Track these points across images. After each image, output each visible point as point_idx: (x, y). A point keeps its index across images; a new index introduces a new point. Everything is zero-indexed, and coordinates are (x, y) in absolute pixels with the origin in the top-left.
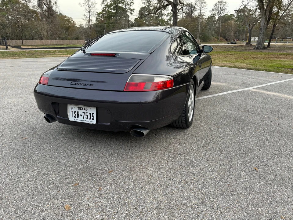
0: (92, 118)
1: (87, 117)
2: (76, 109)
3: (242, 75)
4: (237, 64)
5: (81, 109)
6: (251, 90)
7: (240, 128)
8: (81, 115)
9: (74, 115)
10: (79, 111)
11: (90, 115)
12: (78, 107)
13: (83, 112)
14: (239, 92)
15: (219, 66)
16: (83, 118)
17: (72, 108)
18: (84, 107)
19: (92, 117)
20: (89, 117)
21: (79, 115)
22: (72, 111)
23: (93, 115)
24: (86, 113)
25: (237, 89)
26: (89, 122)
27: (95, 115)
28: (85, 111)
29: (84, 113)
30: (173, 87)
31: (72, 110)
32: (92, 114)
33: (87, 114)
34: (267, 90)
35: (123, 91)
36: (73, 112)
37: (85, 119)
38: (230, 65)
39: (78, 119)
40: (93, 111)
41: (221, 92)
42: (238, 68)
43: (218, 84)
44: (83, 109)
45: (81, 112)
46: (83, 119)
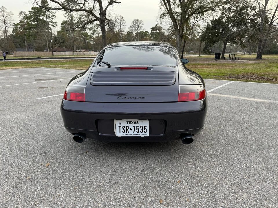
0: (144, 131)
1: (138, 130)
2: (124, 123)
5: (131, 123)
8: (131, 129)
9: (122, 130)
10: (128, 125)
11: (141, 128)
12: (128, 122)
13: (133, 126)
16: (134, 132)
17: (120, 123)
18: (134, 121)
19: (144, 129)
20: (140, 130)
21: (129, 130)
22: (120, 127)
23: (145, 128)
24: (137, 126)
27: (148, 128)
28: (136, 125)
29: (135, 127)
31: (120, 125)
32: (144, 126)
33: (138, 128)
35: (178, 102)
36: (121, 128)
39: (127, 133)
40: (146, 124)
44: (134, 123)
45: (131, 126)
46: (134, 134)
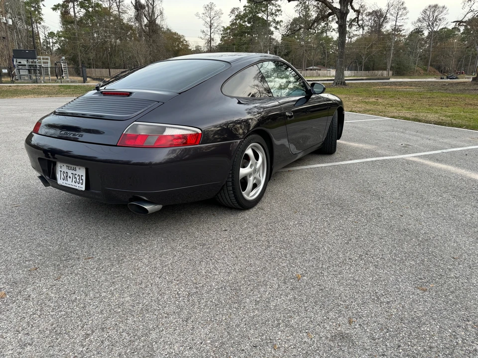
3: (415, 133)
4: (422, 115)
6: (407, 158)
7: (331, 216)
8: (70, 177)
9: (62, 176)
10: (68, 171)
14: (384, 160)
15: (388, 117)
17: (61, 167)
18: (72, 166)
20: (78, 180)
22: (61, 171)
25: (383, 156)
26: (77, 188)
27: (84, 178)
28: (74, 172)
30: (199, 144)
34: (437, 160)
35: (116, 146)
36: (62, 173)
37: (73, 183)
38: (408, 116)
39: (66, 182)
41: (351, 160)
42: (420, 121)
43: (361, 145)
45: (70, 172)
